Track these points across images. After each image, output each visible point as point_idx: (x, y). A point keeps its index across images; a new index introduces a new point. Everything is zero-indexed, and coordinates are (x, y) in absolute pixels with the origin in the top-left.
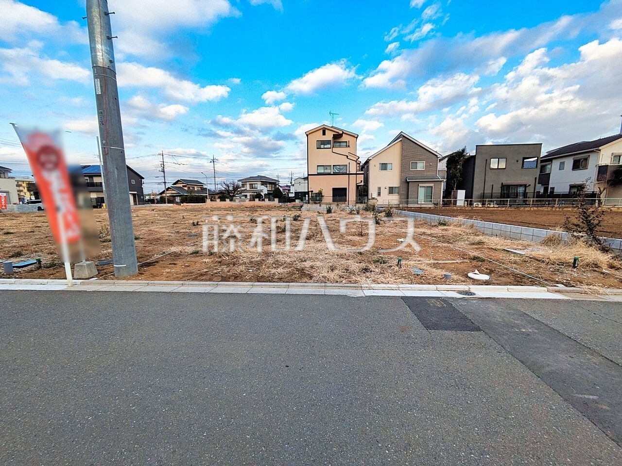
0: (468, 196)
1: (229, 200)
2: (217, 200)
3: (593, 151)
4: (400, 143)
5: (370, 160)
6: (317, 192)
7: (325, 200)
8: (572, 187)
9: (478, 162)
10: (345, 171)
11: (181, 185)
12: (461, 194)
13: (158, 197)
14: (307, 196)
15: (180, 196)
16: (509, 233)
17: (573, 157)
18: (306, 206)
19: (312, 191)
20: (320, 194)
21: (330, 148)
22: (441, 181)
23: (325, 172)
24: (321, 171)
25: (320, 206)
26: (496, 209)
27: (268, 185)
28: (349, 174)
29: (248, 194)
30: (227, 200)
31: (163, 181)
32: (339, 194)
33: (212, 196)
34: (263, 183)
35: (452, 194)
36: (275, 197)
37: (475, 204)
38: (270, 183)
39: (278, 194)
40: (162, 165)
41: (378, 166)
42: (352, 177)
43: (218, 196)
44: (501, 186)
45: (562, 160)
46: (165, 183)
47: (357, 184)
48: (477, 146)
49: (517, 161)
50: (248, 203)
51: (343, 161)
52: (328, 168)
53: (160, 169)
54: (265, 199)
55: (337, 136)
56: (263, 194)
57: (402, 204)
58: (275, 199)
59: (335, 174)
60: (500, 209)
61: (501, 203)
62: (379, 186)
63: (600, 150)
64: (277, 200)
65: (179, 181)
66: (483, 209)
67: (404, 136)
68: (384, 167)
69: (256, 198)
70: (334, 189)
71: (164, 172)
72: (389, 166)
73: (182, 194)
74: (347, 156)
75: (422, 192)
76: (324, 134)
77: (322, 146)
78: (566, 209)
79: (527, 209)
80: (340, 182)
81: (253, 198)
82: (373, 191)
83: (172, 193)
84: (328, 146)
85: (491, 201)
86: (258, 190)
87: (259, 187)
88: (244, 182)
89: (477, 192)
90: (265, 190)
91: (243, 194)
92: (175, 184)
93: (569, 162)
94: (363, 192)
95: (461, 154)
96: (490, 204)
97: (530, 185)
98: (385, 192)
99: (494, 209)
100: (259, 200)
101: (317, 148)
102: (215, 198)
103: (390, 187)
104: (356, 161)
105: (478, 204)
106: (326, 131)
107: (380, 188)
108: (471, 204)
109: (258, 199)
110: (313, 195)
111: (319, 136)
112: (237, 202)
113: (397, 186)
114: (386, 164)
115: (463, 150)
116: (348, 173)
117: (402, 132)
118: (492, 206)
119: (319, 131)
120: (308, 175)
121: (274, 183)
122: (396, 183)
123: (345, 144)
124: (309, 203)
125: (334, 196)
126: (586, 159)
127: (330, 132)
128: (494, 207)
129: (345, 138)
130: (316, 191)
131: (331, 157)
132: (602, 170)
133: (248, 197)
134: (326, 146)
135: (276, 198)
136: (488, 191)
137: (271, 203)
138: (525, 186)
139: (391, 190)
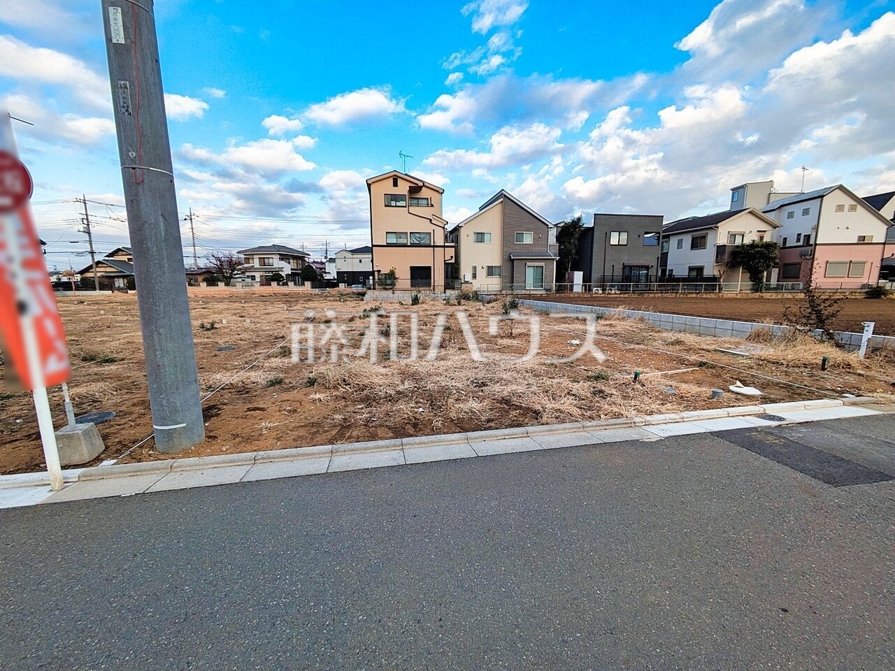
0: (587, 279)
1: (223, 284)
2: (201, 284)
3: (711, 228)
4: (500, 206)
5: (460, 227)
6: (387, 271)
7: (399, 284)
8: (691, 269)
9: (597, 235)
10: (427, 242)
11: (125, 258)
12: (578, 276)
13: (78, 277)
14: (371, 277)
15: (123, 277)
16: (698, 328)
17: (691, 234)
18: (371, 294)
19: (379, 271)
20: (392, 275)
21: (405, 207)
22: (554, 259)
23: (399, 242)
24: (393, 240)
25: (393, 293)
26: (618, 296)
27: (291, 261)
28: (434, 246)
29: (257, 275)
30: (219, 283)
31: (89, 250)
32: (421, 275)
33: (191, 277)
34: (283, 257)
35: (567, 277)
36: (305, 279)
37: (595, 289)
38: (295, 258)
39: (309, 274)
40: (85, 221)
41: (473, 237)
42: (439, 251)
43: (203, 277)
44: (622, 267)
45: (680, 237)
46: (92, 253)
47: (445, 261)
48: (595, 215)
49: (639, 236)
50: (258, 288)
51: (425, 227)
52: (402, 236)
53: (81, 227)
54: (289, 283)
55: (415, 189)
56: (283, 274)
57: (506, 289)
58: (306, 283)
59: (413, 245)
60: (622, 296)
61: (624, 289)
62: (474, 265)
63: (718, 227)
64: (308, 284)
65: (119, 250)
66: (603, 295)
67: (505, 196)
68: (480, 237)
69: (273, 280)
70: (412, 268)
71: (89, 233)
72: (487, 237)
73: (128, 273)
74: (431, 220)
75: (530, 273)
76: (395, 184)
77: (393, 203)
78: (689, 296)
79: (651, 295)
80: (421, 258)
81: (267, 281)
82: (465, 273)
83: (105, 272)
84: (402, 203)
85: (612, 286)
86: (275, 268)
87: (276, 263)
88: (249, 254)
89: (596, 274)
90: (286, 268)
91: (247, 274)
92: (111, 255)
93: (687, 240)
94: (453, 272)
95: (576, 223)
96: (611, 290)
97: (652, 266)
98: (482, 273)
99: (614, 296)
100: (278, 284)
101: (386, 206)
102: (196, 281)
103: (488, 267)
104: (444, 228)
105: (597, 290)
106: (399, 180)
107: (475, 268)
108: (590, 290)
109: (276, 283)
110: (380, 277)
111: (388, 187)
112: (238, 288)
113: (499, 265)
114: (482, 234)
115: (579, 219)
116: (432, 244)
117: (503, 190)
118: (613, 292)
119: (388, 179)
120: (373, 246)
121: (299, 257)
122: (496, 261)
123: (425, 202)
124: (374, 289)
125: (412, 278)
126: (704, 237)
127: (406, 183)
128: (615, 294)
129: (425, 193)
130: (385, 271)
131: (406, 220)
132: (721, 249)
133: (258, 279)
134: (398, 204)
135: (307, 280)
136: (608, 273)
137: (299, 289)
138: (647, 268)
139: (490, 271)
